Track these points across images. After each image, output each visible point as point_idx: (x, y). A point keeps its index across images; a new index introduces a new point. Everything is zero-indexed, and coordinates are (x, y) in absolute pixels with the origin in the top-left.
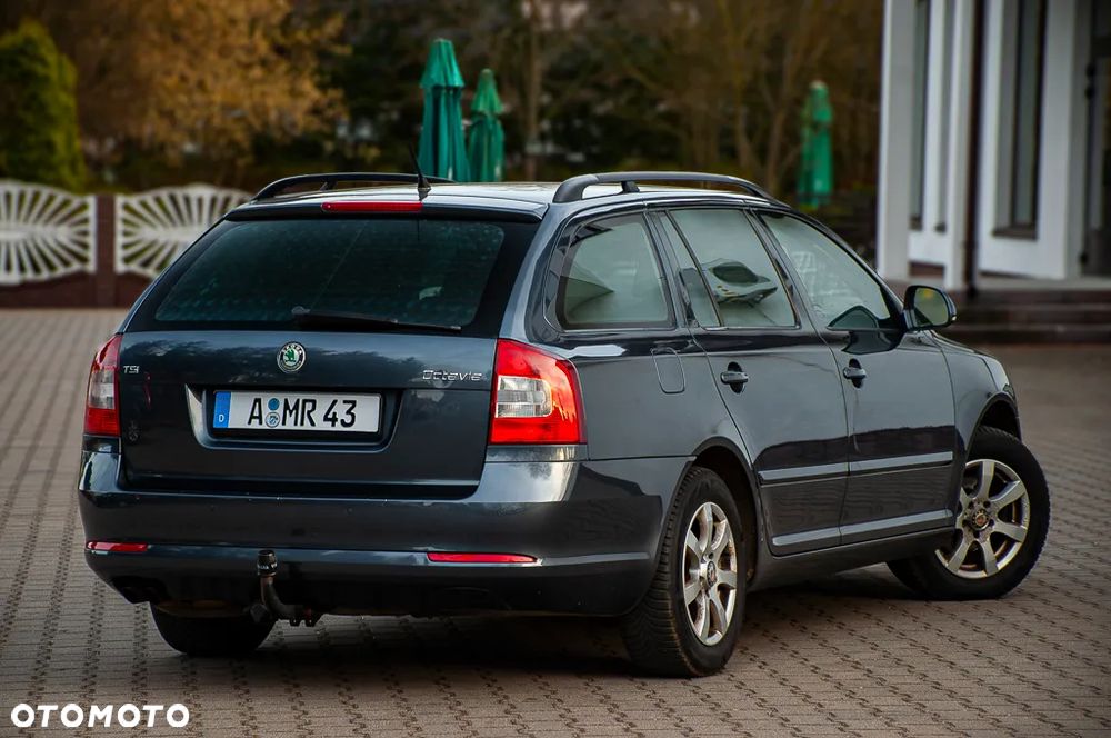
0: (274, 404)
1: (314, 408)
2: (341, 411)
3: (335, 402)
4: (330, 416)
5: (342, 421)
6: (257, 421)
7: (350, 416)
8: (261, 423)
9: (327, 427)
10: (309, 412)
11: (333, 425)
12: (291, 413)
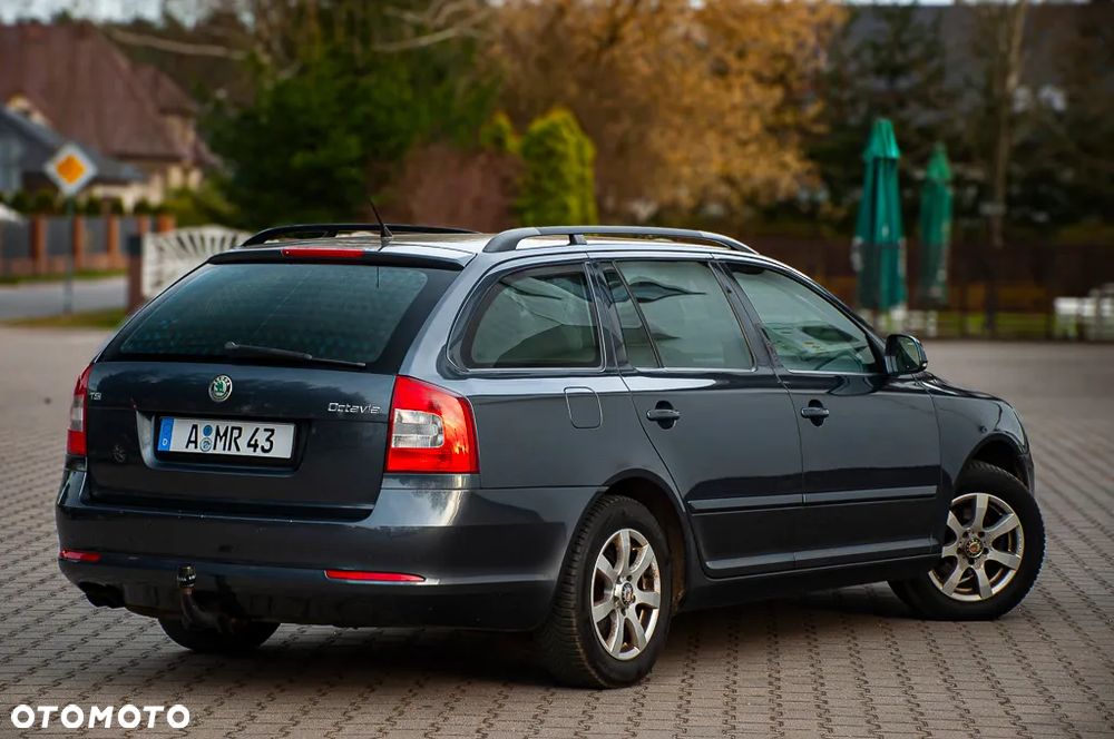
0: (207, 431)
1: (240, 436)
2: (261, 438)
3: (257, 430)
4: (253, 442)
5: (263, 447)
6: (193, 445)
7: (269, 443)
8: (196, 447)
9: (249, 452)
10: (236, 439)
11: (255, 451)
12: (221, 438)
